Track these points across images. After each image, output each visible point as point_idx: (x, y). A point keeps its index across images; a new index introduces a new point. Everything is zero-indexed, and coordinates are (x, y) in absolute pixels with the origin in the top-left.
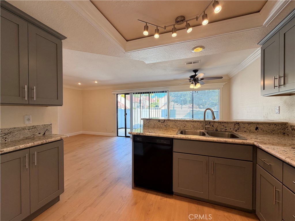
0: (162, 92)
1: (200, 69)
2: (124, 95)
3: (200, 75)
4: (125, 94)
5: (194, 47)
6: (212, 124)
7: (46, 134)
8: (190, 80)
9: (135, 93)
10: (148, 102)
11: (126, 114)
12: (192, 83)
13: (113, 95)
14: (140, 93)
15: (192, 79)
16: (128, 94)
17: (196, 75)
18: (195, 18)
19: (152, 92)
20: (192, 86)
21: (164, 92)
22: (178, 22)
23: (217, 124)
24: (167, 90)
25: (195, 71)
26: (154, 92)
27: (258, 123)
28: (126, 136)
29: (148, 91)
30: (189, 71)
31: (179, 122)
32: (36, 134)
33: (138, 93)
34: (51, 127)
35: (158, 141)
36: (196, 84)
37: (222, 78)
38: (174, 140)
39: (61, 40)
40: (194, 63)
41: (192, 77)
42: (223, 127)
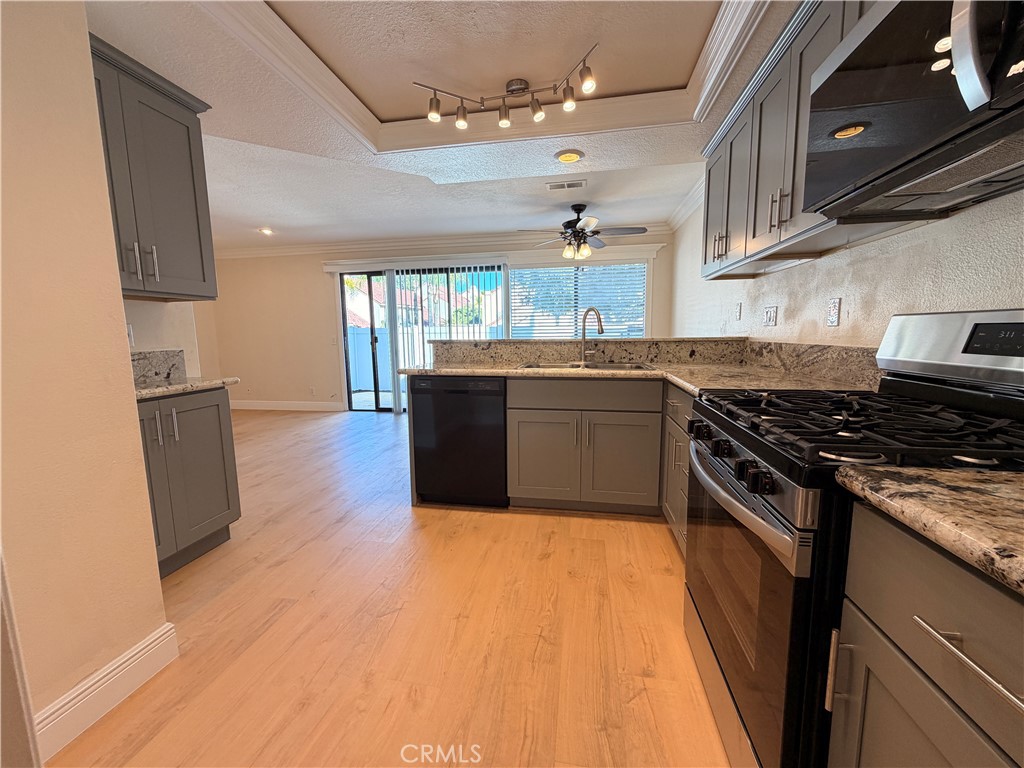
0: (487, 268)
1: (590, 203)
2: (365, 276)
3: (588, 221)
4: (370, 274)
5: (558, 151)
6: (601, 346)
7: (171, 376)
8: (562, 233)
9: (402, 272)
10: (444, 304)
11: (374, 340)
12: (570, 244)
13: (328, 276)
14: (418, 271)
15: (569, 231)
16: (379, 273)
17: (579, 220)
18: (549, 89)
19: (458, 270)
20: (569, 253)
21: (493, 268)
22: (512, 91)
23: (612, 347)
24: (501, 264)
25: (579, 208)
26: (464, 269)
27: (694, 341)
28: (379, 410)
29: (444, 267)
30: (562, 207)
31: (525, 346)
32: (149, 374)
33: (413, 272)
34: (183, 359)
35: (471, 386)
36: (579, 246)
37: (644, 230)
38: (508, 381)
39: (196, 113)
40: (569, 186)
41: (570, 225)
42: (624, 354)
